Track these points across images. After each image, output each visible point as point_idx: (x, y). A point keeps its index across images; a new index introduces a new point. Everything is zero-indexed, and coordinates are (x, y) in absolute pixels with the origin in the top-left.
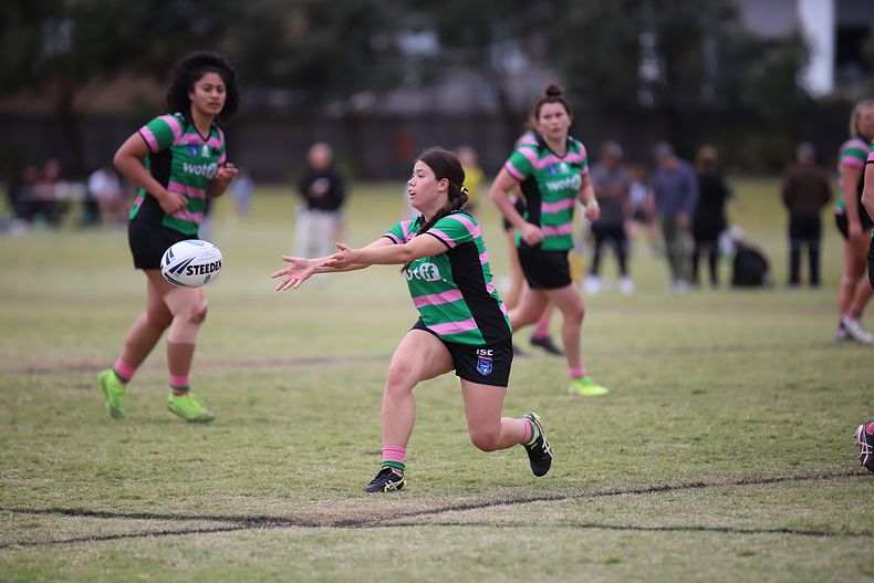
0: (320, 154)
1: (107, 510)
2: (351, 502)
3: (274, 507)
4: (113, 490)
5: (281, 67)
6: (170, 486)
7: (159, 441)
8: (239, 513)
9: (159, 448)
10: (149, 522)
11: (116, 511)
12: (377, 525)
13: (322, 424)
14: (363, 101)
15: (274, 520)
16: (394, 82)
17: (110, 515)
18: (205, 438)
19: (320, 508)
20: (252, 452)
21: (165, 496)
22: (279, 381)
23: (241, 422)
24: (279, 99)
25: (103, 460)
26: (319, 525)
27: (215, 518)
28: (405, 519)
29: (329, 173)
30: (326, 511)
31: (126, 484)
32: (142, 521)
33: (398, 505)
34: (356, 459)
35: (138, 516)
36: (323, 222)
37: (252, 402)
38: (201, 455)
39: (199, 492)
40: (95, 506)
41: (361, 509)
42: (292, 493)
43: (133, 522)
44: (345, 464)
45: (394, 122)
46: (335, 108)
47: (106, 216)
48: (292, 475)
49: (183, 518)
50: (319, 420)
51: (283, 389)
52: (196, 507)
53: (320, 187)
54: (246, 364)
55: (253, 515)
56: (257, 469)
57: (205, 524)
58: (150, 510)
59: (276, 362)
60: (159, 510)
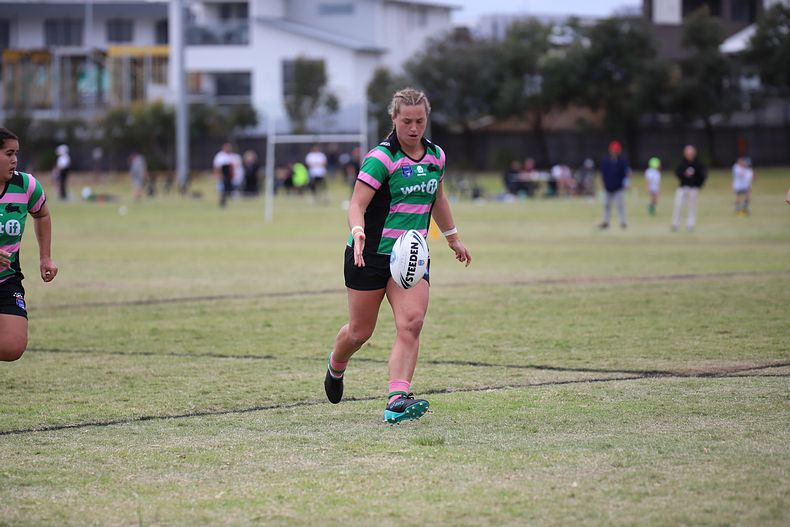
0: (690, 151)
1: (561, 366)
2: (708, 362)
3: (661, 365)
4: (565, 355)
5: (665, 100)
6: (599, 352)
7: (592, 325)
8: (641, 368)
9: (592, 329)
10: (586, 373)
11: (567, 367)
12: (725, 376)
13: (691, 315)
14: (715, 119)
15: (661, 373)
16: (737, 107)
17: (563, 369)
18: (620, 323)
19: (690, 365)
20: (648, 332)
21: (596, 358)
22: (664, 289)
23: (641, 314)
24: (665, 118)
25: (559, 336)
26: (689, 376)
27: (625, 372)
28: (742, 373)
29: (696, 164)
30: (693, 367)
31: (573, 351)
32: (582, 373)
33: (738, 364)
34: (711, 336)
35: (580, 370)
36: (693, 192)
37: (648, 302)
38: (617, 334)
39: (616, 356)
40: (554, 364)
41: (715, 366)
42: (673, 357)
43: (577, 373)
44: (705, 339)
45: (736, 131)
46: (700, 124)
47: (561, 191)
48: (672, 346)
49: (607, 371)
50: (688, 312)
51: (667, 293)
52: (615, 364)
53: (690, 172)
54: (645, 279)
55: (649, 370)
56: (651, 342)
57: (620, 375)
58: (587, 366)
59: (663, 278)
60: (592, 367)
